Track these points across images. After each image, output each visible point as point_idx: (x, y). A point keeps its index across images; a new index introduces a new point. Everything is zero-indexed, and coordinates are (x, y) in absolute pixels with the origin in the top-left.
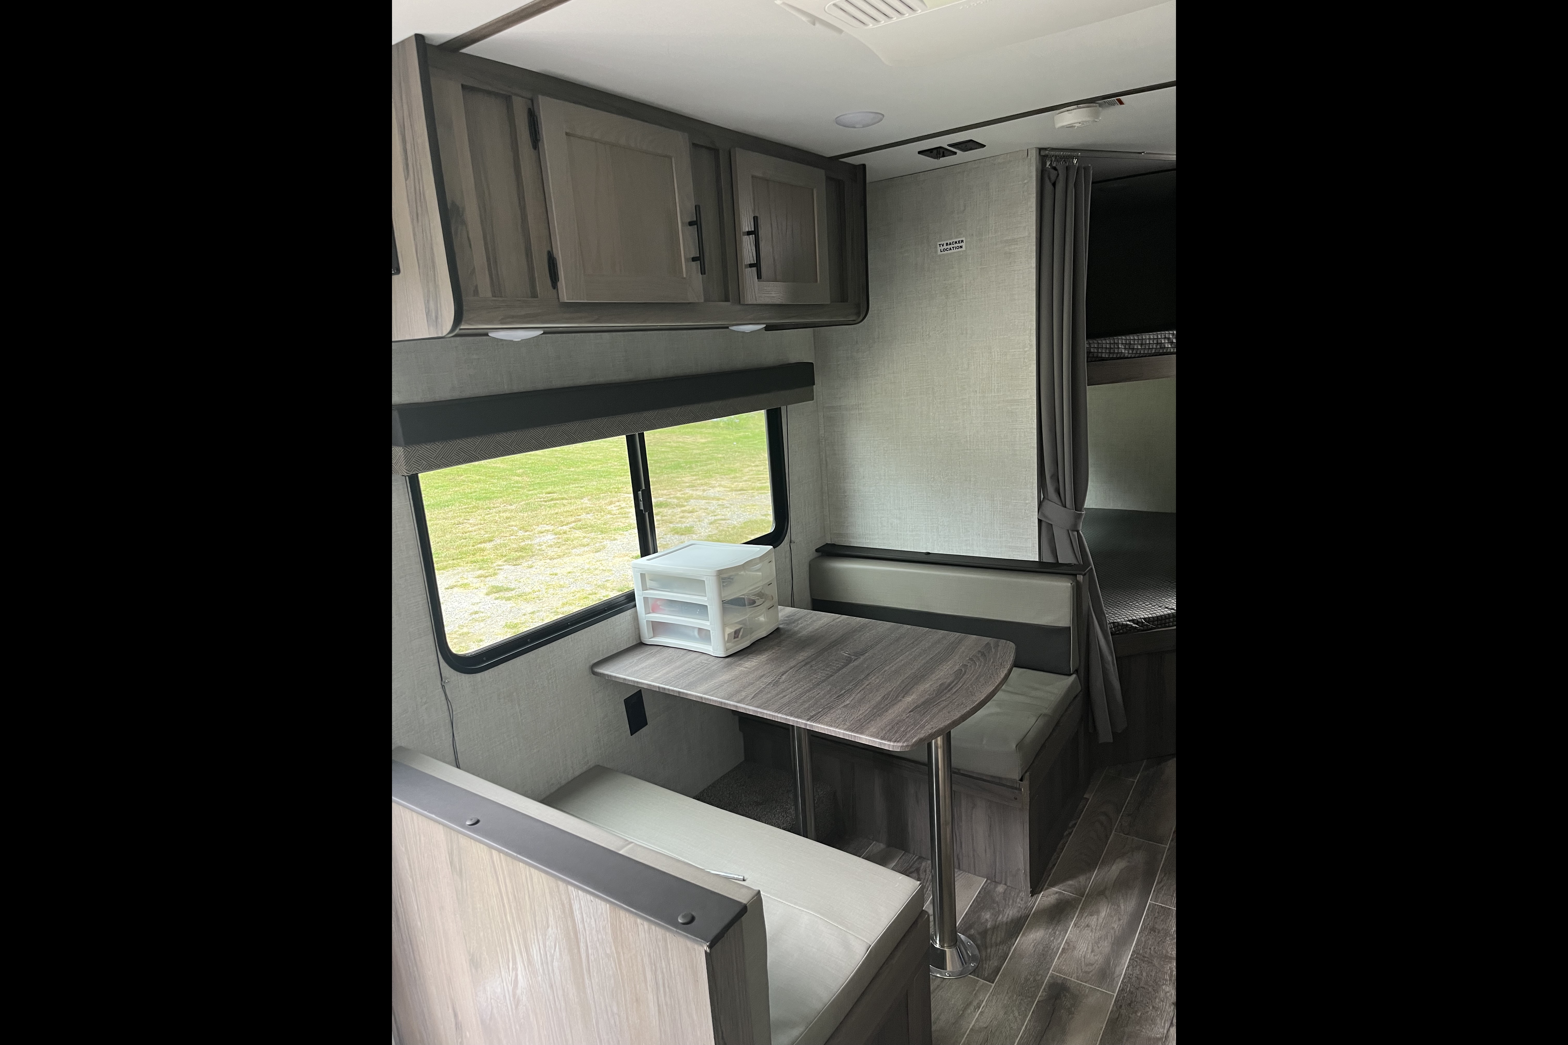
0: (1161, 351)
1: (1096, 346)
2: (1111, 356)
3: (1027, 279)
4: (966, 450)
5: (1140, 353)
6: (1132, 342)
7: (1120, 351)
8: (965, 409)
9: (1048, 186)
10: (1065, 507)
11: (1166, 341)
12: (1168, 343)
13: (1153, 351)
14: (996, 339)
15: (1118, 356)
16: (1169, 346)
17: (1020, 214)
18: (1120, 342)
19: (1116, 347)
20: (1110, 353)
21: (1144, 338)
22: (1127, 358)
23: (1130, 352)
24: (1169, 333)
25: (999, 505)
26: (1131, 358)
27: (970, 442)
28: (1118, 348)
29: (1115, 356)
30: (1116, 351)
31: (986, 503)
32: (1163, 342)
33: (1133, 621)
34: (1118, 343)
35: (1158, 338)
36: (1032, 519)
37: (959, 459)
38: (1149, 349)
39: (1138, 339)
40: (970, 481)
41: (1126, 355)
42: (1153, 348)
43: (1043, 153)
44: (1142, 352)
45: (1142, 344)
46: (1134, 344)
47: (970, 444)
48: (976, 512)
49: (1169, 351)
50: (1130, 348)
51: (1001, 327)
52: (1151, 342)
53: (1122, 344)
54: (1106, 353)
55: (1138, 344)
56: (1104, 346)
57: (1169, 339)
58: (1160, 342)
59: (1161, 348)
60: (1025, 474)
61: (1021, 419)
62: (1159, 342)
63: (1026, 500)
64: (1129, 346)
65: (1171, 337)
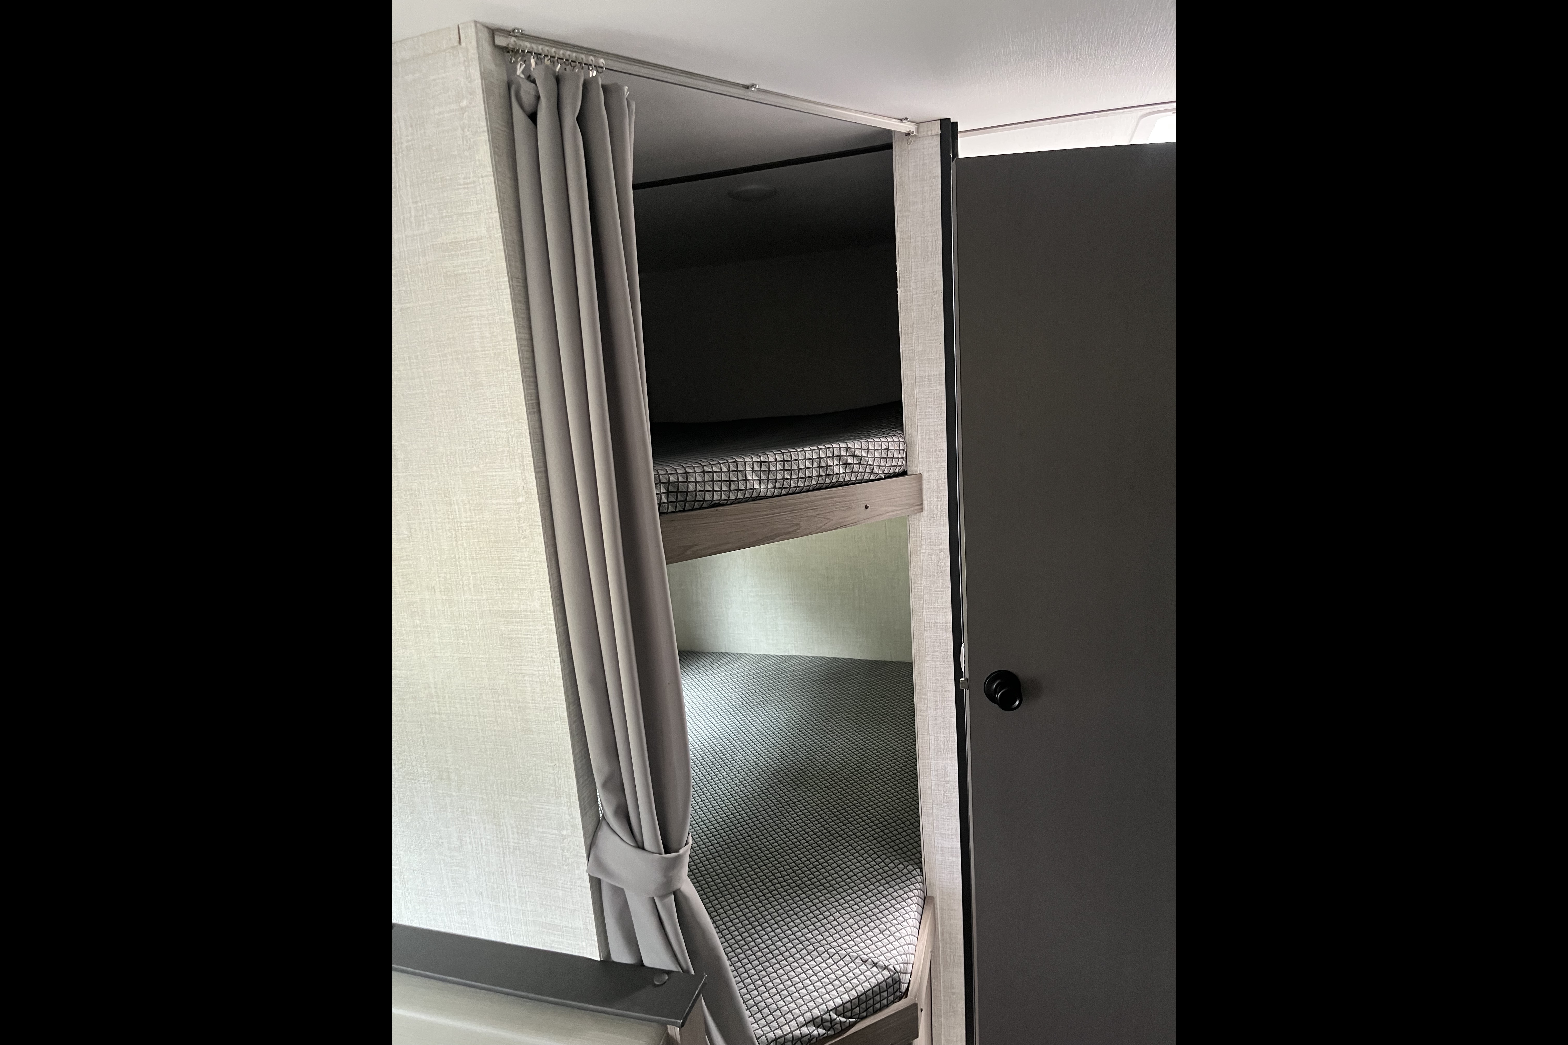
0: (828, 481)
1: (699, 478)
2: (732, 497)
3: (500, 338)
4: (433, 713)
5: (790, 487)
6: (772, 468)
7: (749, 487)
8: (417, 626)
9: (520, 118)
10: (643, 848)
11: (836, 463)
12: (839, 465)
13: (814, 482)
14: (455, 474)
15: (747, 495)
16: (842, 471)
17: (462, 181)
18: (748, 468)
19: (741, 478)
20: (730, 491)
21: (794, 457)
22: (765, 497)
23: (771, 486)
24: (840, 448)
25: (511, 836)
26: (773, 496)
27: (438, 697)
28: (746, 480)
29: (740, 496)
30: (741, 487)
31: (485, 828)
32: (830, 463)
33: (814, 1022)
34: (745, 470)
35: (820, 458)
36: (577, 872)
37: (421, 732)
38: (805, 478)
39: (784, 461)
40: (449, 779)
41: (763, 493)
42: (812, 477)
43: (501, 41)
44: (793, 485)
45: (791, 470)
46: (777, 471)
47: (438, 702)
48: (470, 847)
49: (841, 479)
50: (768, 479)
51: (463, 447)
52: (808, 465)
53: (753, 471)
54: (721, 490)
55: (784, 470)
56: (716, 478)
57: (840, 457)
58: (825, 465)
59: (826, 475)
60: (553, 774)
61: (529, 655)
62: (823, 464)
63: (563, 829)
64: (766, 475)
65: (843, 453)
